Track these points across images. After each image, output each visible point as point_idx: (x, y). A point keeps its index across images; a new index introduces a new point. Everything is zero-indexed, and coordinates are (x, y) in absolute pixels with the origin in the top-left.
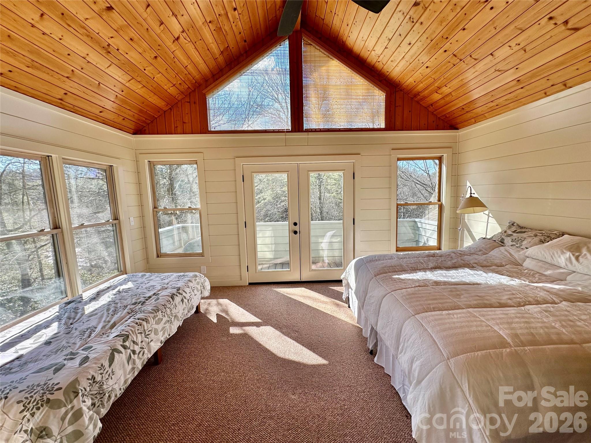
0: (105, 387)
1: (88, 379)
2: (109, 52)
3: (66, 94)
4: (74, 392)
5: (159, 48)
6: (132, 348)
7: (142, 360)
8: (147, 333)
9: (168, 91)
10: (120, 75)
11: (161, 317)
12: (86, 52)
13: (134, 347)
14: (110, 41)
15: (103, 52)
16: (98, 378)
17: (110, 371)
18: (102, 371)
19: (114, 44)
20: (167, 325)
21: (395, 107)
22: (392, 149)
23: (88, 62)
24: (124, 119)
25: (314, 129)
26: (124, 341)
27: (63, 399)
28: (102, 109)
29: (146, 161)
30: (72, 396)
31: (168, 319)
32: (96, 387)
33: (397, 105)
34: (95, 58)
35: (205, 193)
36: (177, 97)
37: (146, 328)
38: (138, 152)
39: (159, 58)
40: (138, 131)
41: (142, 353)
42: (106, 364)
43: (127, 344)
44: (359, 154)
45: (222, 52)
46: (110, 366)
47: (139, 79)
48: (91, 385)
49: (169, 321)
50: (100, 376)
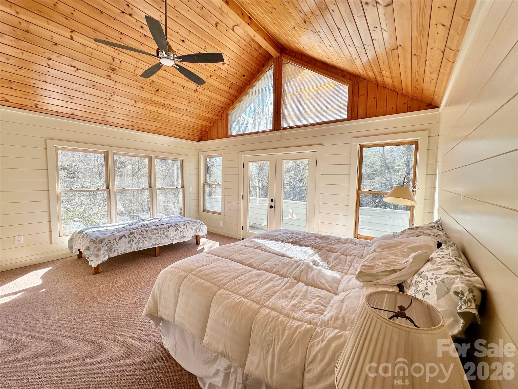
0: (113, 246)
1: (108, 240)
2: (166, 107)
3: (157, 128)
4: (102, 242)
5: (189, 98)
6: (132, 238)
7: (137, 246)
8: (144, 236)
9: (206, 116)
10: (176, 115)
11: (156, 232)
12: (157, 110)
13: (133, 238)
14: (164, 102)
15: (164, 108)
16: (112, 242)
17: (118, 242)
18: (114, 240)
19: (166, 103)
20: (159, 238)
21: (358, 96)
22: (353, 138)
23: (160, 113)
24: (189, 135)
25: (288, 127)
26: (130, 234)
27: (97, 242)
28: (175, 132)
29: (202, 156)
30: (100, 242)
31: (161, 235)
32: (110, 245)
33: (360, 95)
34: (161, 111)
35: (224, 174)
36: (214, 118)
37: (144, 234)
38: (200, 151)
39: (191, 102)
40: (200, 140)
41: (138, 243)
42: (117, 239)
43: (131, 236)
44: (321, 144)
45: (230, 87)
46: (119, 240)
47: (186, 114)
48: (108, 242)
49: (161, 236)
50: (113, 242)
